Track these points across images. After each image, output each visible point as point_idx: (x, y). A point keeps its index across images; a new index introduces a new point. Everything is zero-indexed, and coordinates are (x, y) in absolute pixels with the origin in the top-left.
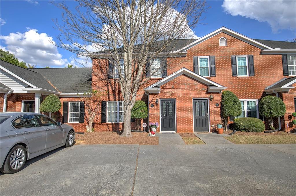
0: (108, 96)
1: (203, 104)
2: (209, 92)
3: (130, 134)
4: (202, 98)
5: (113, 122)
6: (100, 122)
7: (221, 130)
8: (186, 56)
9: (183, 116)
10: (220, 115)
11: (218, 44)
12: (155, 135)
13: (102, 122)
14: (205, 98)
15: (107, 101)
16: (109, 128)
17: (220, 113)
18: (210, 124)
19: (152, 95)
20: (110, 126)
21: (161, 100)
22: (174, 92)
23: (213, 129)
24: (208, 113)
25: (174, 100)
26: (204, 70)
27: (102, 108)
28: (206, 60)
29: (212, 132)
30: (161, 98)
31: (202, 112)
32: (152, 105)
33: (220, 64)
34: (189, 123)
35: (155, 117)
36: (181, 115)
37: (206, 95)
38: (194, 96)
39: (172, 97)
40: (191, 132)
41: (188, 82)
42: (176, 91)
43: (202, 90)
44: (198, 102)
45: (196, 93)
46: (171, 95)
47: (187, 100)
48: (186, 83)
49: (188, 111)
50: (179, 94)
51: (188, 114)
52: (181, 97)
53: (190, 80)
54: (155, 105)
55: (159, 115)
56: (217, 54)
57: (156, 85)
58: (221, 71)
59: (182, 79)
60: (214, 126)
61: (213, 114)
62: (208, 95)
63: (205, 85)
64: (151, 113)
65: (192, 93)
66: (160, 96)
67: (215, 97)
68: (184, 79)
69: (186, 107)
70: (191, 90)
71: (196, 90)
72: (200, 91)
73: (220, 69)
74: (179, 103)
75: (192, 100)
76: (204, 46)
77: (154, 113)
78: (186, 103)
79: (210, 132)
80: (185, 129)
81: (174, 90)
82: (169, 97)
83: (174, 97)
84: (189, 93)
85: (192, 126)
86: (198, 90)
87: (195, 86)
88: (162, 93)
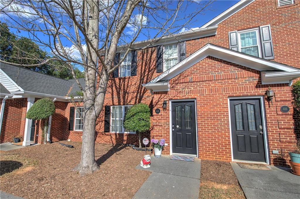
0: (112, 100)
1: (250, 108)
2: (263, 84)
3: (91, 166)
4: (248, 96)
5: (118, 132)
6: (103, 131)
8: (216, 34)
9: (210, 130)
10: (293, 130)
11: (276, 4)
12: (149, 166)
13: (105, 131)
14: (255, 96)
15: (111, 105)
16: (112, 139)
17: (292, 127)
18: (269, 147)
19: (158, 94)
20: (114, 137)
21: (172, 102)
22: (192, 88)
23: (275, 159)
24: (262, 125)
25: (194, 101)
26: (248, 52)
27: (106, 114)
29: (275, 164)
30: (172, 99)
31: (250, 123)
32: (158, 111)
33: (282, 38)
34: (221, 142)
35: (162, 130)
36: (206, 128)
37: (256, 91)
38: (231, 94)
39: (190, 96)
40: (227, 159)
41: (217, 70)
42: (196, 87)
43: (248, 80)
44: (240, 104)
45: (235, 88)
46: (188, 93)
47: (218, 100)
48: (214, 72)
49: (220, 120)
50: (203, 91)
51: (220, 126)
52: (205, 97)
53: (223, 65)
54: (162, 111)
55: (169, 127)
56: (275, 21)
57: (161, 78)
58: (285, 49)
59: (207, 66)
60: (279, 152)
61: (275, 127)
62: (261, 90)
63: (254, 71)
64: (156, 123)
65: (226, 88)
66: (169, 96)
67: (278, 93)
68: (210, 65)
69: (216, 114)
70: (224, 82)
71: (235, 81)
72: (244, 83)
73: (283, 46)
74: (203, 106)
75: (227, 100)
76: (247, 13)
77: (160, 123)
78: (215, 106)
79: (268, 164)
80: (214, 153)
81: (192, 84)
82: (184, 96)
83: (193, 96)
84: (220, 88)
85: (228, 150)
86: (239, 81)
87: (232, 75)
88: (174, 91)
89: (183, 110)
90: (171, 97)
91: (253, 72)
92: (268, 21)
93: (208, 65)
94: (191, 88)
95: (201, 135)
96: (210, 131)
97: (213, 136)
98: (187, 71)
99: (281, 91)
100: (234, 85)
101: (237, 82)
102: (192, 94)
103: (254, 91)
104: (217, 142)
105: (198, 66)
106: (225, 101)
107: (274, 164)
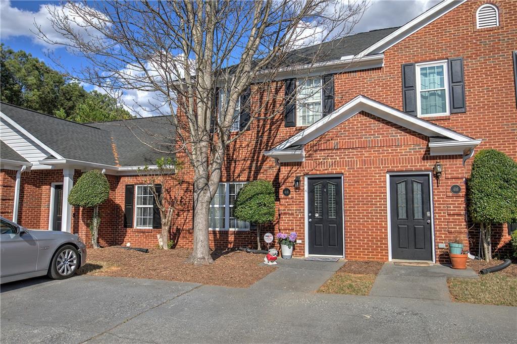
1: (417, 188)
2: (431, 155)
3: (206, 257)
4: (412, 171)
5: (217, 229)
6: (191, 227)
7: (458, 260)
8: (383, 65)
9: (361, 218)
10: (463, 217)
11: (474, 23)
12: (275, 263)
17: (463, 212)
18: (435, 240)
19: (288, 166)
20: (211, 237)
21: (309, 178)
22: (338, 158)
23: (441, 255)
24: (430, 211)
25: (340, 178)
26: (433, 97)
28: (440, 70)
29: (441, 262)
30: (307, 174)
31: (415, 209)
32: (287, 192)
33: (479, 79)
34: (376, 235)
35: (293, 220)
36: (356, 216)
37: (423, 164)
38: (390, 168)
39: (334, 169)
40: (383, 258)
41: (374, 132)
42: (343, 156)
43: (413, 149)
44: (404, 183)
45: (396, 159)
46: (332, 164)
47: (373, 176)
48: (369, 135)
49: (375, 204)
50: (353, 163)
51: (375, 213)
52: (356, 171)
53: (381, 125)
54: (293, 192)
55: (303, 215)
56: (470, 51)
57: (292, 143)
58: (481, 97)
59: (359, 126)
60: (446, 246)
61: (444, 213)
62: (429, 164)
63: (421, 136)
64: (284, 210)
65: (385, 159)
66: (304, 169)
67: (449, 168)
68: (364, 124)
69: (369, 196)
70: (382, 150)
71: (397, 150)
72: (408, 152)
73: (480, 92)
74: (352, 185)
75: (385, 176)
76: (431, 34)
77: (291, 210)
78: (369, 185)
79: (434, 262)
80: (366, 251)
81: (338, 152)
82: (326, 170)
83: (338, 170)
84: (376, 159)
85: (384, 246)
86: (402, 150)
87: (392, 141)
88: (311, 162)
89: (325, 190)
90: (307, 170)
91: (419, 138)
92: (461, 51)
93: (361, 125)
94: (336, 159)
95: (349, 226)
96: (361, 220)
97: (366, 227)
98: (331, 132)
99: (453, 165)
100: (395, 156)
101: (399, 151)
102: (338, 167)
103: (420, 164)
104: (370, 235)
105: (347, 126)
106: (382, 178)
107: (439, 261)
